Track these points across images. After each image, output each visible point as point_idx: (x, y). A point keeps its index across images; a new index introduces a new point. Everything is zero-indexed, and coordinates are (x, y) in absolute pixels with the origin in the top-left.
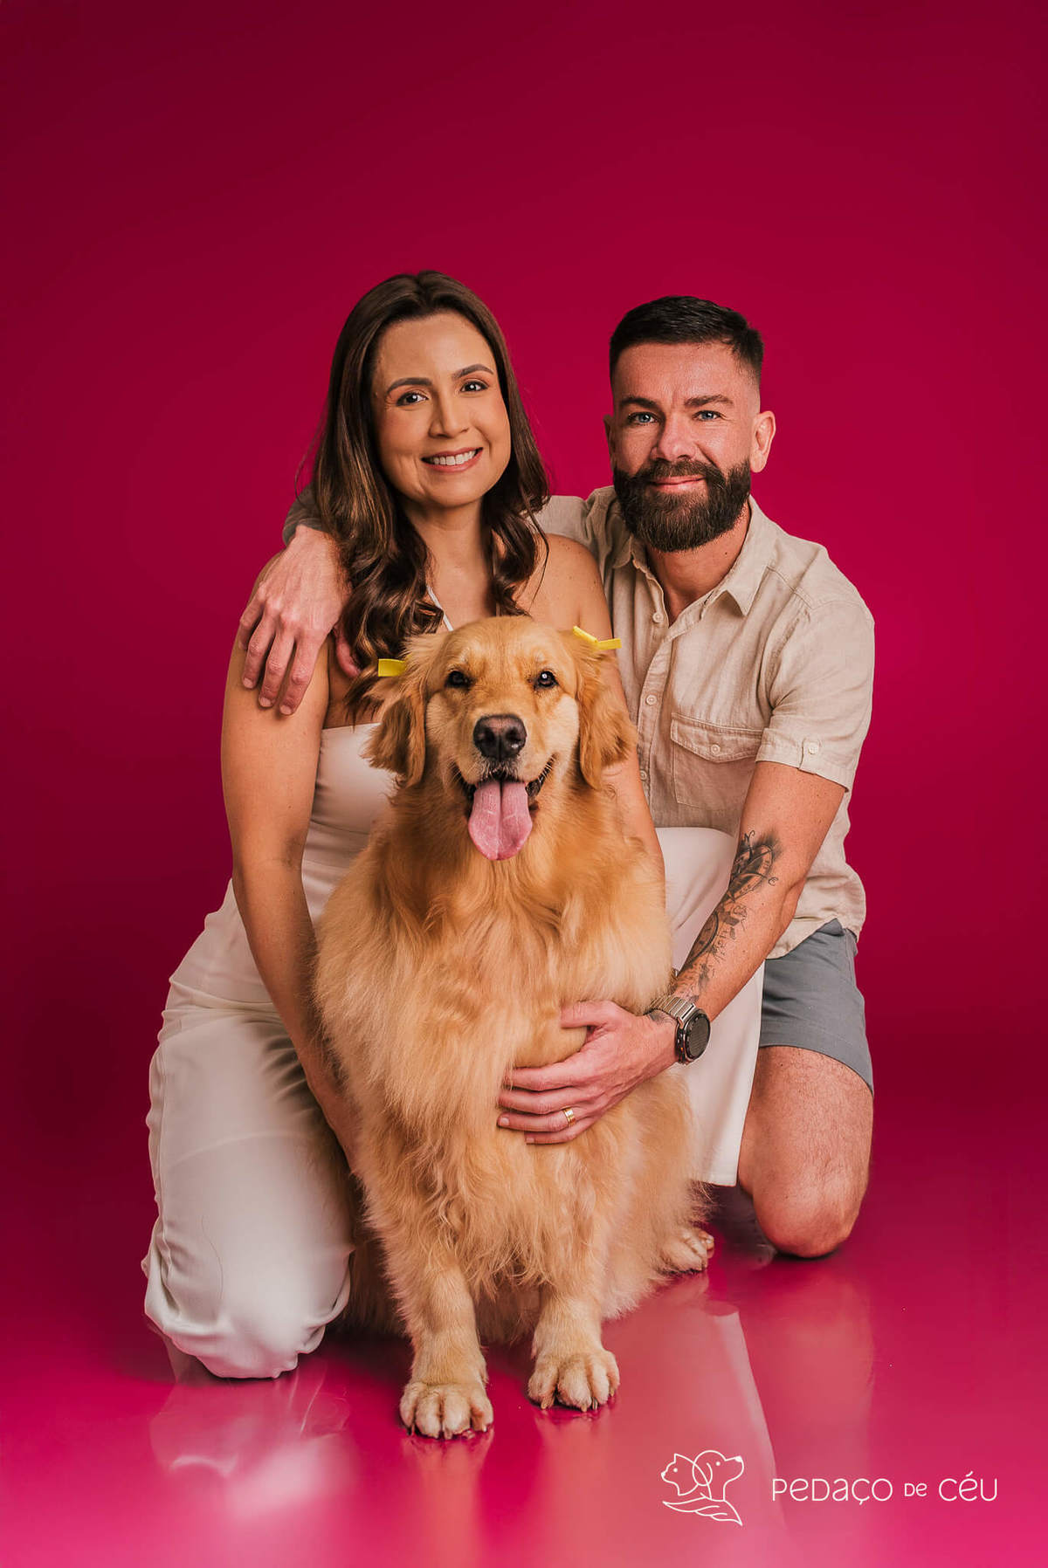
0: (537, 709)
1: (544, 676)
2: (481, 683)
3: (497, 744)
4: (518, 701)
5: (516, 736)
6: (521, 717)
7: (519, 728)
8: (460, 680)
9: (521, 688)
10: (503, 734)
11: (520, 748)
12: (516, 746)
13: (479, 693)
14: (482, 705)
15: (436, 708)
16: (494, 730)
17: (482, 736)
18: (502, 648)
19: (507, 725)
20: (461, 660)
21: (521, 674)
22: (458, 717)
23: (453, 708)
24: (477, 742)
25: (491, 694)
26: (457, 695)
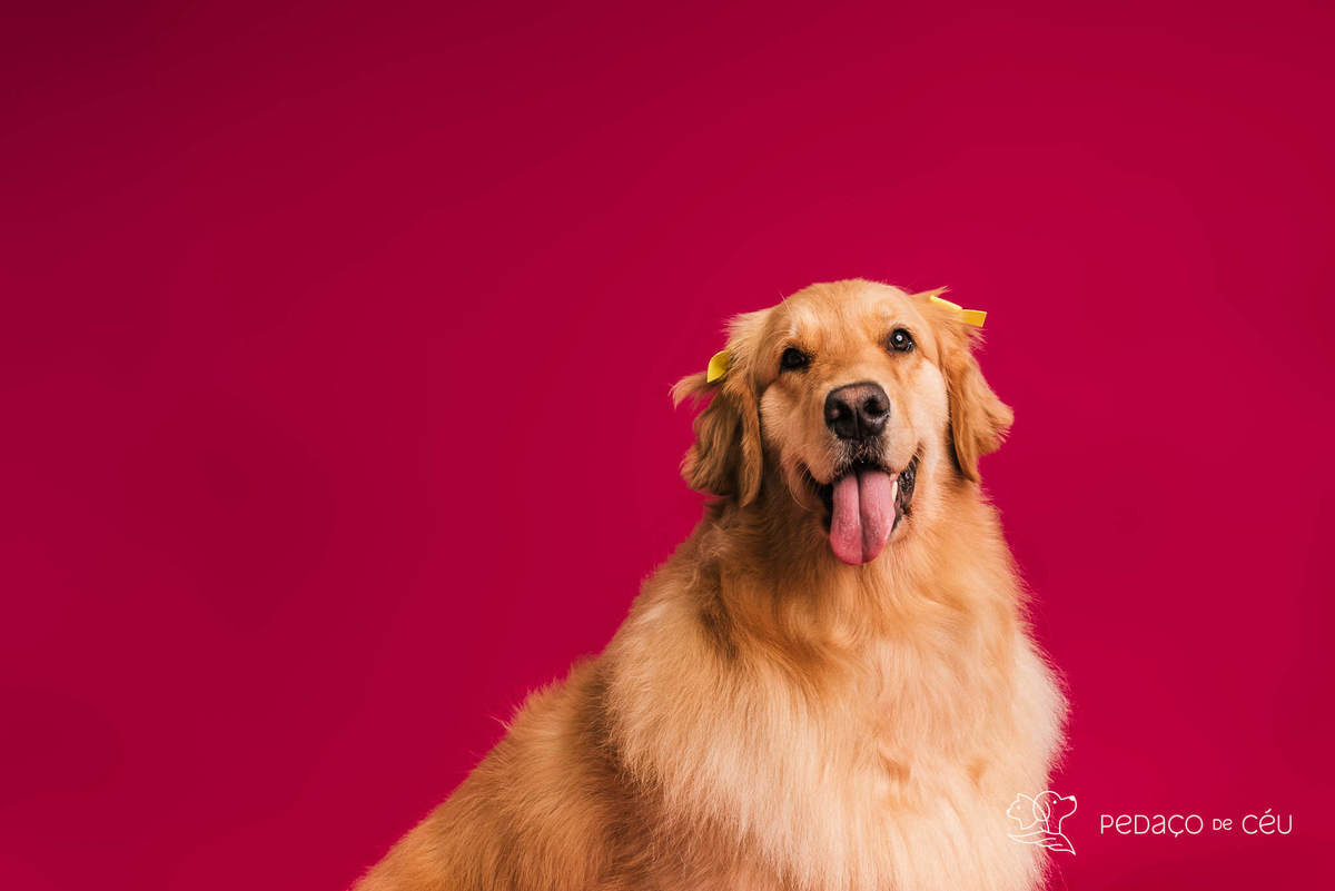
0: (897, 377)
1: (899, 338)
2: (821, 357)
3: (856, 419)
4: (872, 366)
5: (876, 406)
6: (881, 383)
7: (879, 398)
8: (796, 358)
9: (874, 354)
10: (860, 406)
11: (885, 421)
12: (879, 420)
13: (821, 367)
14: (830, 378)
15: (772, 401)
16: (848, 402)
17: (836, 412)
18: (839, 314)
19: (864, 394)
20: (793, 334)
21: (869, 337)
22: (802, 402)
23: (792, 395)
24: (830, 421)
25: (838, 365)
26: (795, 378)
